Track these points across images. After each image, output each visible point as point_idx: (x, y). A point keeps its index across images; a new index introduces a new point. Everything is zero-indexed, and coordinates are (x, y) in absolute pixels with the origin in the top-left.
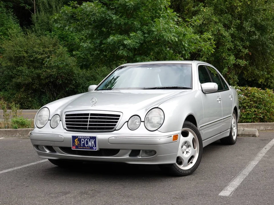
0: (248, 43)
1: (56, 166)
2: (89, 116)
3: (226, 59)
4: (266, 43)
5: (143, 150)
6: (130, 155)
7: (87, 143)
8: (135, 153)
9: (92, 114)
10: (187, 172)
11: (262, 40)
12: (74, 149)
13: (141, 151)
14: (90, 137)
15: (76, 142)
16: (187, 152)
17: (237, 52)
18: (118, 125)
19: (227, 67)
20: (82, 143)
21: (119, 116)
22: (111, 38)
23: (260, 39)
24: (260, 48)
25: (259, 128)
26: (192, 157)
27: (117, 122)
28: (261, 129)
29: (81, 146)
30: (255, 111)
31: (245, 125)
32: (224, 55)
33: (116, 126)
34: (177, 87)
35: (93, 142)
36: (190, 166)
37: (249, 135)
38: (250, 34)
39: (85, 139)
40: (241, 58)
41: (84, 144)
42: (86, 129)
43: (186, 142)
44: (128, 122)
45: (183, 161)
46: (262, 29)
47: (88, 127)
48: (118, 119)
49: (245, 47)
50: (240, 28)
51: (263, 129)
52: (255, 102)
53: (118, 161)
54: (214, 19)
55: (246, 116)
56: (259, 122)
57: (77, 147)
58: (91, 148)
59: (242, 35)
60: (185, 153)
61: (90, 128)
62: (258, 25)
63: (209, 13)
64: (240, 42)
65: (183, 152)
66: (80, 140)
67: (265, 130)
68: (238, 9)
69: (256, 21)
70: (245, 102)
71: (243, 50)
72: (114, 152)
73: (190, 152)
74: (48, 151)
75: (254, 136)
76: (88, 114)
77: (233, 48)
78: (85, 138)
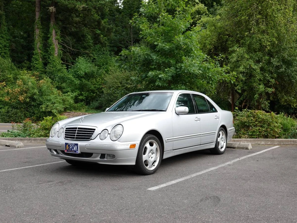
0: (275, 75)
1: (70, 165)
2: (77, 130)
3: (257, 88)
4: (291, 74)
5: (107, 154)
6: (100, 158)
7: (73, 148)
8: (103, 156)
9: (79, 128)
10: (151, 172)
11: (288, 72)
13: (106, 155)
14: (75, 144)
15: (67, 147)
16: (152, 157)
17: (267, 82)
18: (93, 136)
19: (257, 93)
20: (70, 148)
21: (95, 130)
22: (150, 73)
23: (286, 71)
24: (286, 79)
25: (261, 143)
26: (155, 161)
27: (93, 134)
28: (262, 144)
29: (69, 150)
30: (259, 129)
31: (249, 140)
32: (255, 84)
33: (92, 136)
34: (155, 110)
35: (76, 148)
36: (153, 168)
37: (243, 148)
38: (278, 67)
39: (72, 145)
40: (270, 87)
41: (71, 148)
42: (74, 138)
43: (152, 150)
44: (100, 134)
45: (148, 163)
46: (288, 63)
47: (75, 137)
48: (94, 132)
49: (272, 78)
50: (269, 63)
51: (263, 144)
52: (260, 122)
53: (92, 161)
54: (246, 56)
55: (253, 133)
56: (263, 138)
57: (67, 151)
58: (75, 151)
59: (271, 68)
60: (150, 158)
61: (76, 138)
62: (286, 60)
63: (242, 52)
64: (270, 74)
65: (149, 157)
66: (69, 146)
67: (266, 144)
68: (268, 48)
69: (283, 57)
70: (252, 122)
71: (271, 80)
72: (89, 155)
73: (154, 157)
74: (55, 153)
75: (247, 149)
76: (76, 128)
77: (262, 79)
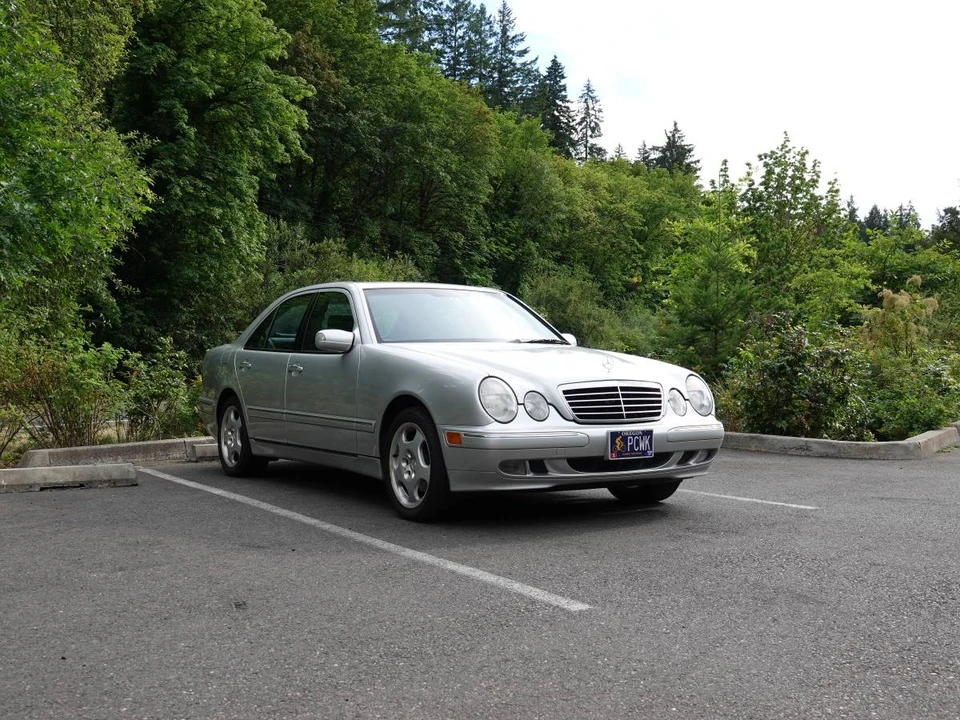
2: (620, 393)
6: (678, 463)
7: (638, 445)
9: (623, 389)
12: (612, 457)
13: (700, 453)
14: (643, 432)
15: (618, 444)
20: (629, 444)
21: (658, 389)
27: (660, 401)
29: (627, 451)
33: (662, 408)
35: (647, 442)
39: (634, 437)
41: (632, 446)
44: (669, 401)
47: (625, 412)
48: (659, 396)
57: (619, 454)
58: (644, 453)
61: (627, 417)
66: (625, 439)
74: (531, 473)
76: (615, 389)
78: (634, 434)
